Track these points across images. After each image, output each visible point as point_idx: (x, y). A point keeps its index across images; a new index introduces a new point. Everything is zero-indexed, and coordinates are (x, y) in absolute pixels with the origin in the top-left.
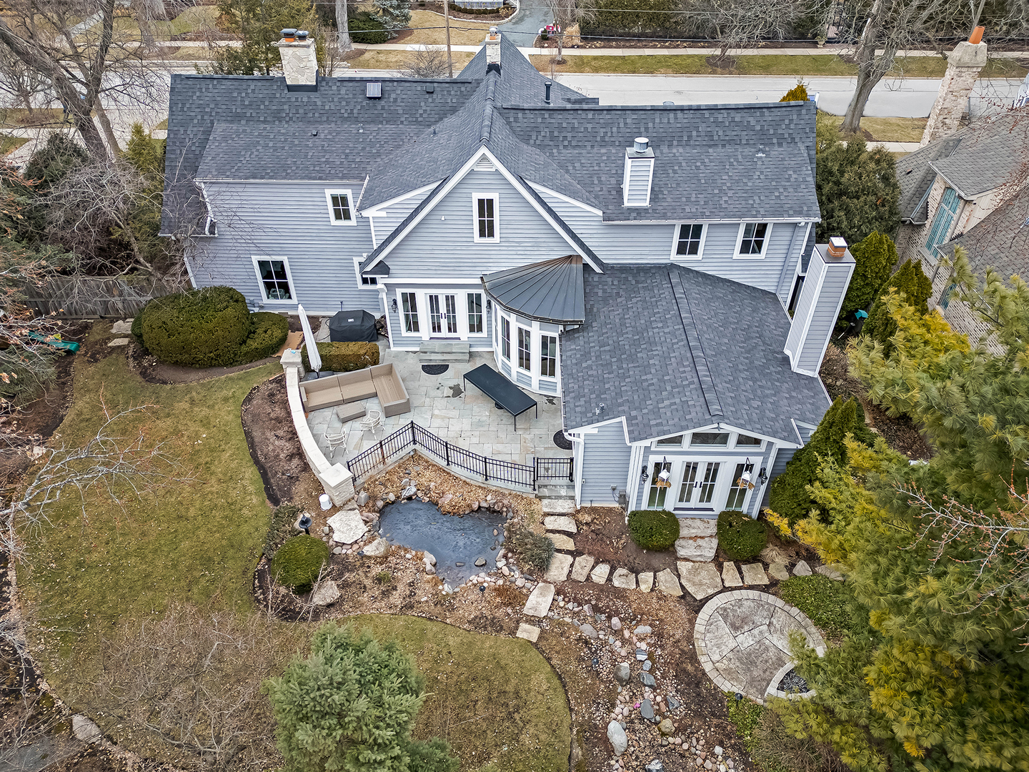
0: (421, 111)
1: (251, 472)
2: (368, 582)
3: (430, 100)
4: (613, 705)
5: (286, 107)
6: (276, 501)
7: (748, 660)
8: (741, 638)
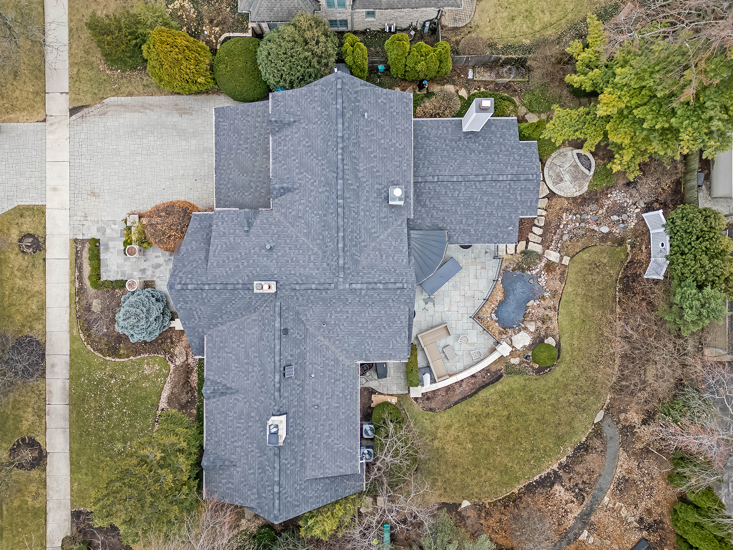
0: (298, 336)
1: (483, 394)
2: (545, 327)
3: (291, 331)
4: (594, 230)
5: (296, 433)
6: (501, 376)
7: (575, 178)
8: (566, 179)
